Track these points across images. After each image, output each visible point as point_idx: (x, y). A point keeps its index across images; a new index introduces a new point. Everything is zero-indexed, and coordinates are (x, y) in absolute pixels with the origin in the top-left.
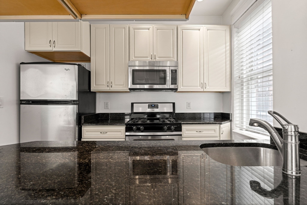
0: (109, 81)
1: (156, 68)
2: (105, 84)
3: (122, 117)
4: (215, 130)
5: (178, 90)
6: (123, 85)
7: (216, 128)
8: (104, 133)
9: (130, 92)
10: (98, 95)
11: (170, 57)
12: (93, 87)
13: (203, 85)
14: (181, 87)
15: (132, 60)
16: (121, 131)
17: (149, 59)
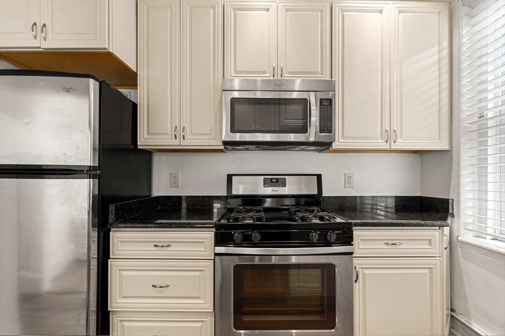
0: (177, 124)
1: (284, 95)
2: (169, 133)
3: (207, 204)
4: (430, 240)
5: (335, 146)
6: (210, 134)
7: (434, 236)
8: (162, 246)
9: (225, 150)
10: (156, 159)
11: (316, 73)
12: (142, 139)
13: (389, 135)
14: (341, 140)
15: (230, 78)
16: (203, 242)
17: (268, 76)
